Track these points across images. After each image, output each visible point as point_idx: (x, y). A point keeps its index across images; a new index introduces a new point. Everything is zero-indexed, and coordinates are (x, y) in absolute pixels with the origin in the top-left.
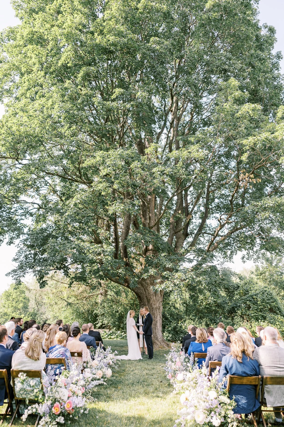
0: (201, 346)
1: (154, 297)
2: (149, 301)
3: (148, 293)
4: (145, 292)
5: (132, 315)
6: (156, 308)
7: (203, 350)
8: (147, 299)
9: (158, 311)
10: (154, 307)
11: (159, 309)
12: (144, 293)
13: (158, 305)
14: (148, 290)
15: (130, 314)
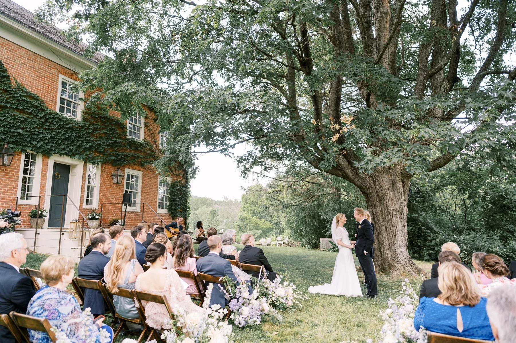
0: (454, 315)
1: (392, 194)
2: (381, 199)
3: (381, 187)
4: (375, 185)
5: (340, 223)
6: (396, 211)
7: (461, 329)
8: (378, 196)
9: (398, 216)
10: (392, 209)
11: (401, 213)
12: (373, 186)
13: (398, 206)
14: (379, 183)
15: (338, 221)
